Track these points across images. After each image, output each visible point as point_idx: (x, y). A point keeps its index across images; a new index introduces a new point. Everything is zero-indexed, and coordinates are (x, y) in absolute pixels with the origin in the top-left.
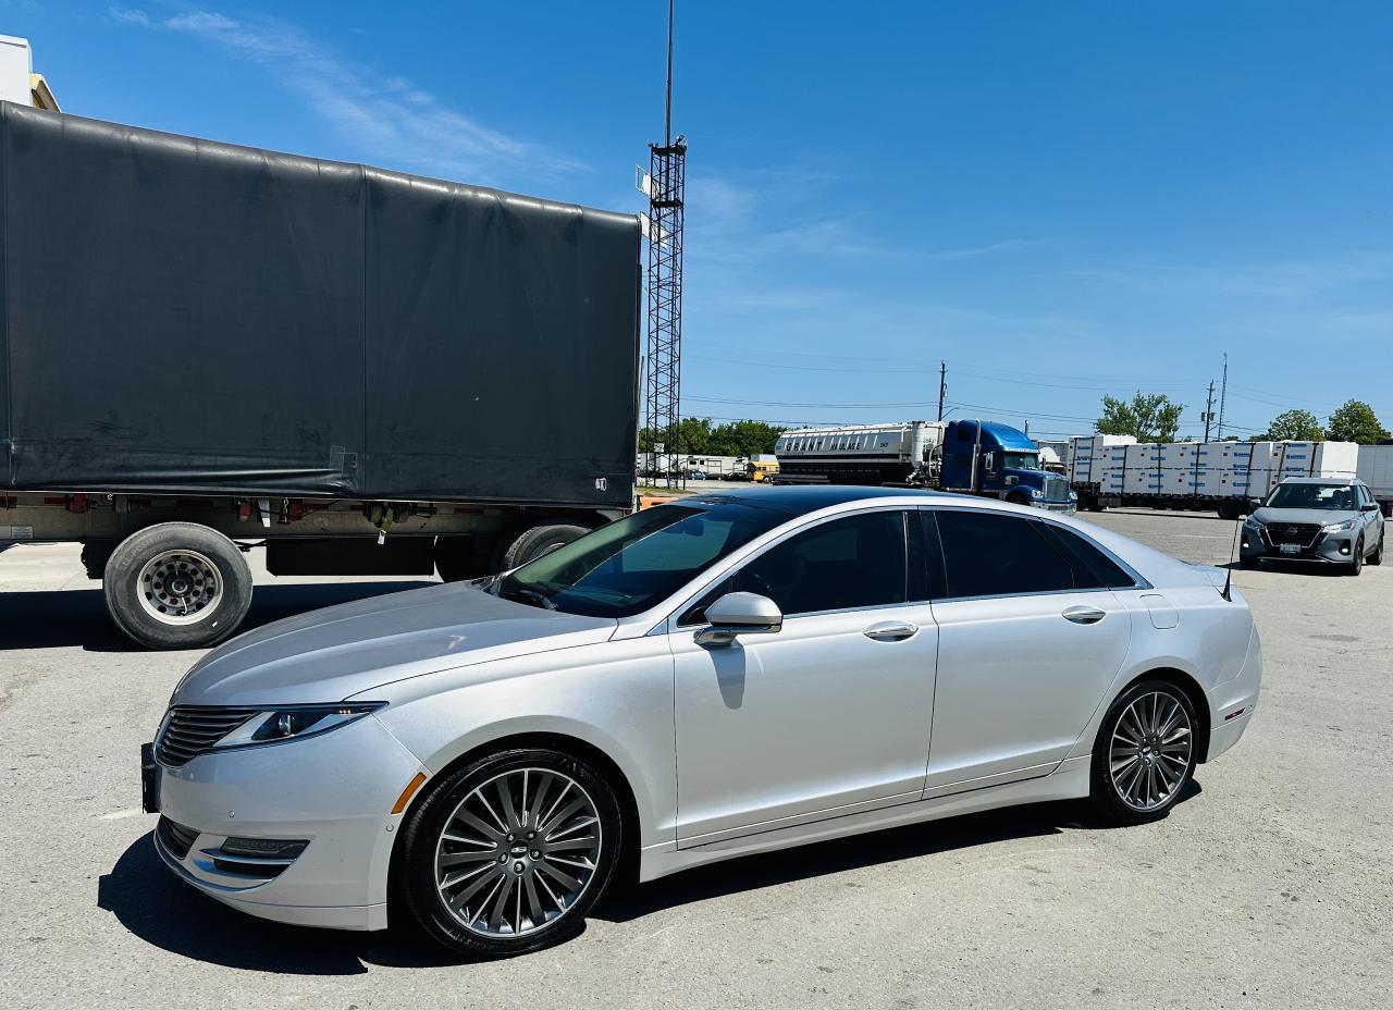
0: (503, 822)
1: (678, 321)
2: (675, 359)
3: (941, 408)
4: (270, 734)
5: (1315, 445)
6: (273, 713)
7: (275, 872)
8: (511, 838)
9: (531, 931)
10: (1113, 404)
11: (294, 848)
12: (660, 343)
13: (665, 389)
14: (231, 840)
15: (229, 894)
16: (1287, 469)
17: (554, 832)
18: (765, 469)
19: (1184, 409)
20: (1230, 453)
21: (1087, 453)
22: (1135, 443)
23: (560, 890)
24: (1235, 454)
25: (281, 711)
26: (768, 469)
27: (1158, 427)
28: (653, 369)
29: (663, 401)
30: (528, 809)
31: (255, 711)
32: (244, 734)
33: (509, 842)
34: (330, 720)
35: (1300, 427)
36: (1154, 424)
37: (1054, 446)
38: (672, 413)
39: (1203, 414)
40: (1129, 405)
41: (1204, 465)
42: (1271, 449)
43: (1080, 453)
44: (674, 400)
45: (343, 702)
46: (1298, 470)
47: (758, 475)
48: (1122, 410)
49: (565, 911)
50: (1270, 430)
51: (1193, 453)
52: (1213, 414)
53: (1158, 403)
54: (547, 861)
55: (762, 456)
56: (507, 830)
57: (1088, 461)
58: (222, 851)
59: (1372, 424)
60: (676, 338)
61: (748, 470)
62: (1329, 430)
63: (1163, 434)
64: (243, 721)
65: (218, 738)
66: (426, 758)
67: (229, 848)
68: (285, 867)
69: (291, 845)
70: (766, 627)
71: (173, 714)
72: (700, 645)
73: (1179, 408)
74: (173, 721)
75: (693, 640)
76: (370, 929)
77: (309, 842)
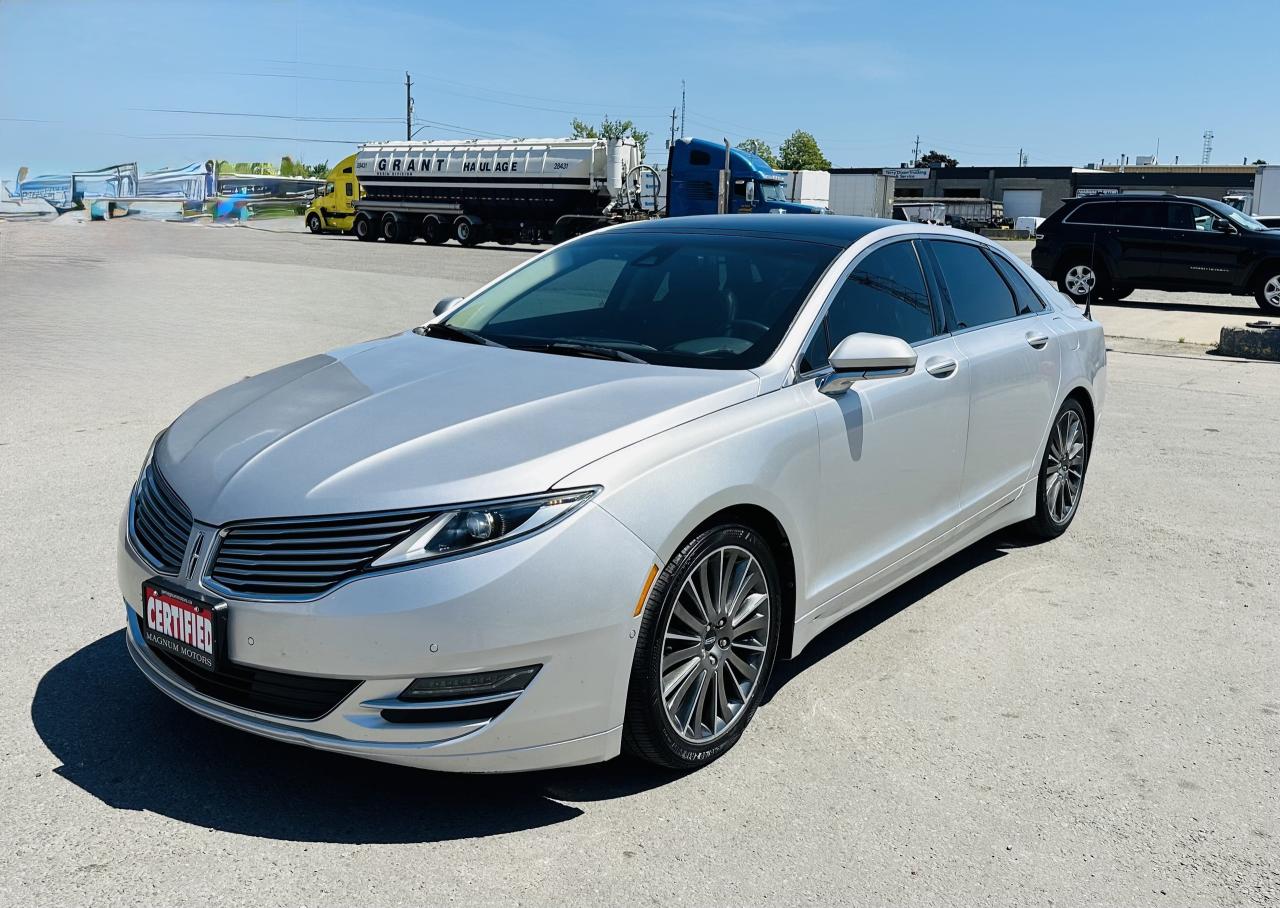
0: (705, 611)
3: (409, 126)
5: (796, 173)
6: (453, 514)
7: (502, 707)
8: (709, 628)
10: (582, 129)
11: (523, 676)
14: (419, 682)
15: (423, 750)
17: (737, 616)
19: (650, 136)
25: (465, 512)
30: (722, 593)
31: (430, 514)
32: (416, 546)
33: (707, 632)
34: (544, 512)
39: (668, 141)
40: (598, 130)
45: (550, 490)
53: (621, 129)
54: (732, 649)
58: (404, 697)
59: (816, 154)
62: (780, 159)
64: (415, 528)
65: (378, 554)
66: (658, 547)
67: (416, 692)
68: (511, 702)
69: (514, 675)
70: (904, 370)
71: (223, 533)
72: (825, 394)
73: (645, 136)
74: (227, 542)
75: (816, 389)
76: (606, 759)
77: (540, 666)
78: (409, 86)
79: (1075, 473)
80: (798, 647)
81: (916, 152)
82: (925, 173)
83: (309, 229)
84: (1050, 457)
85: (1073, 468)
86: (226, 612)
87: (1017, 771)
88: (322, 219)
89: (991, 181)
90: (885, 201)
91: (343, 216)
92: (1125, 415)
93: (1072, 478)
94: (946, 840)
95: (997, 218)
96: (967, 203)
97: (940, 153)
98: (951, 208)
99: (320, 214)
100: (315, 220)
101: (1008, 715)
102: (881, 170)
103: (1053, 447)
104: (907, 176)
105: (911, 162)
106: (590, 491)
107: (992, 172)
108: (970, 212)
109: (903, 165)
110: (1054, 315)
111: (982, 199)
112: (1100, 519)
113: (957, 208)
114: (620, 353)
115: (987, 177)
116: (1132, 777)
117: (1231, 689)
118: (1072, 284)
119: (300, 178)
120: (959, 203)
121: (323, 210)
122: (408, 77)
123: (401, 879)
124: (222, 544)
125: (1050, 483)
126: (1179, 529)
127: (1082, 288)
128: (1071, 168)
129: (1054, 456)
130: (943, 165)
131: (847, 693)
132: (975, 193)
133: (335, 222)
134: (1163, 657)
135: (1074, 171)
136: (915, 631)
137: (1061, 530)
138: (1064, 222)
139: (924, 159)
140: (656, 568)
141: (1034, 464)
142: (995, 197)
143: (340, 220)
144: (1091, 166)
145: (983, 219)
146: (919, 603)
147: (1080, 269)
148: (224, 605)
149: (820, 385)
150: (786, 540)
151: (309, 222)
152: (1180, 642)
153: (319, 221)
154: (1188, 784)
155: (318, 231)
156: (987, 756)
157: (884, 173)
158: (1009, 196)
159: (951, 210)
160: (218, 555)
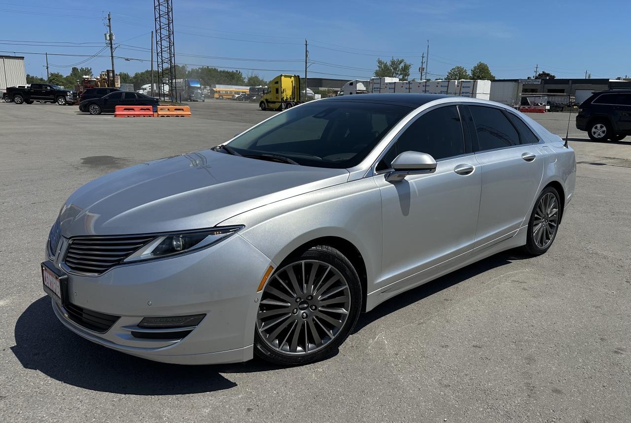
0: (292, 291)
1: (171, 13)
2: (171, 33)
3: (306, 63)
4: (167, 251)
5: (475, 82)
6: (165, 237)
7: (186, 333)
8: (298, 300)
9: (315, 350)
10: (382, 64)
11: (197, 319)
12: (162, 24)
13: (166, 49)
14: (145, 319)
15: (149, 351)
16: (463, 93)
17: (323, 294)
18: (219, 92)
19: (411, 66)
20: (439, 85)
21: (378, 86)
22: (398, 81)
23: (330, 326)
24: (441, 86)
25: (171, 236)
26: (221, 92)
27: (401, 74)
28: (159, 38)
29: (166, 55)
30: (307, 282)
31: (153, 237)
32: (147, 252)
33: (297, 302)
34: (211, 238)
35: (460, 74)
36: (399, 73)
37: (363, 82)
38: (171, 62)
39: (420, 68)
40: (389, 63)
41: (428, 91)
42: (456, 84)
43: (375, 86)
44: (172, 55)
45: (215, 227)
46: (467, 93)
47: (216, 95)
48: (386, 65)
49: (333, 338)
50: (448, 76)
51: (423, 86)
52: (424, 68)
53: (401, 63)
54: (321, 311)
55: (217, 86)
56: (295, 296)
57: (379, 90)
58: (139, 326)
60: (170, 22)
61: (210, 93)
62: (471, 75)
63: (403, 77)
64: (145, 243)
65: (127, 255)
66: (273, 257)
67: (145, 324)
68: (190, 331)
69: (192, 318)
70: (429, 170)
71: (71, 242)
72: (389, 182)
73: (410, 66)
74: (72, 246)
75: (385, 179)
76: (245, 361)
77: (205, 315)
78: (306, 45)
79: (553, 224)
80: (369, 308)
81: (536, 72)
82: (539, 82)
83: (260, 108)
84: (536, 216)
85: (551, 221)
86: (67, 280)
87: (468, 377)
88: (266, 104)
89: (570, 85)
90: (517, 94)
91: (274, 102)
92: (600, 196)
93: (551, 226)
94: (414, 413)
95: (572, 103)
96: (556, 95)
97: (547, 72)
98: (550, 98)
99: (265, 102)
100: (263, 104)
101: (476, 347)
102: (518, 80)
103: (538, 210)
104: (530, 83)
105: (534, 77)
106: (238, 228)
107: (570, 81)
108: (560, 100)
109: (528, 78)
110: (544, 145)
111: (565, 94)
112: (567, 247)
113: (553, 97)
114: (289, 160)
115: (568, 84)
116: (527, 385)
117: (602, 339)
118: (595, 133)
119: (261, 86)
120: (554, 95)
121: (266, 100)
122: (306, 41)
123: (134, 415)
124: (69, 247)
125: (536, 229)
126: (605, 253)
127: (599, 135)
128: (609, 79)
129: (539, 215)
130: (548, 78)
131: (399, 330)
132: (562, 91)
133: (271, 105)
134: (571, 320)
135: (610, 81)
136: (447, 300)
137: (543, 252)
138: (592, 103)
139: (539, 75)
140: (271, 267)
141: (525, 219)
142: (572, 93)
143: (273, 104)
144: (619, 79)
145: (565, 103)
146: (456, 285)
147: (599, 126)
148: (66, 276)
149: (387, 177)
150: (360, 254)
151: (261, 105)
152: (584, 312)
153: (265, 105)
154: (557, 390)
155: (264, 109)
156: (456, 367)
157: (520, 81)
158: (578, 92)
159: (551, 99)
160: (68, 252)
